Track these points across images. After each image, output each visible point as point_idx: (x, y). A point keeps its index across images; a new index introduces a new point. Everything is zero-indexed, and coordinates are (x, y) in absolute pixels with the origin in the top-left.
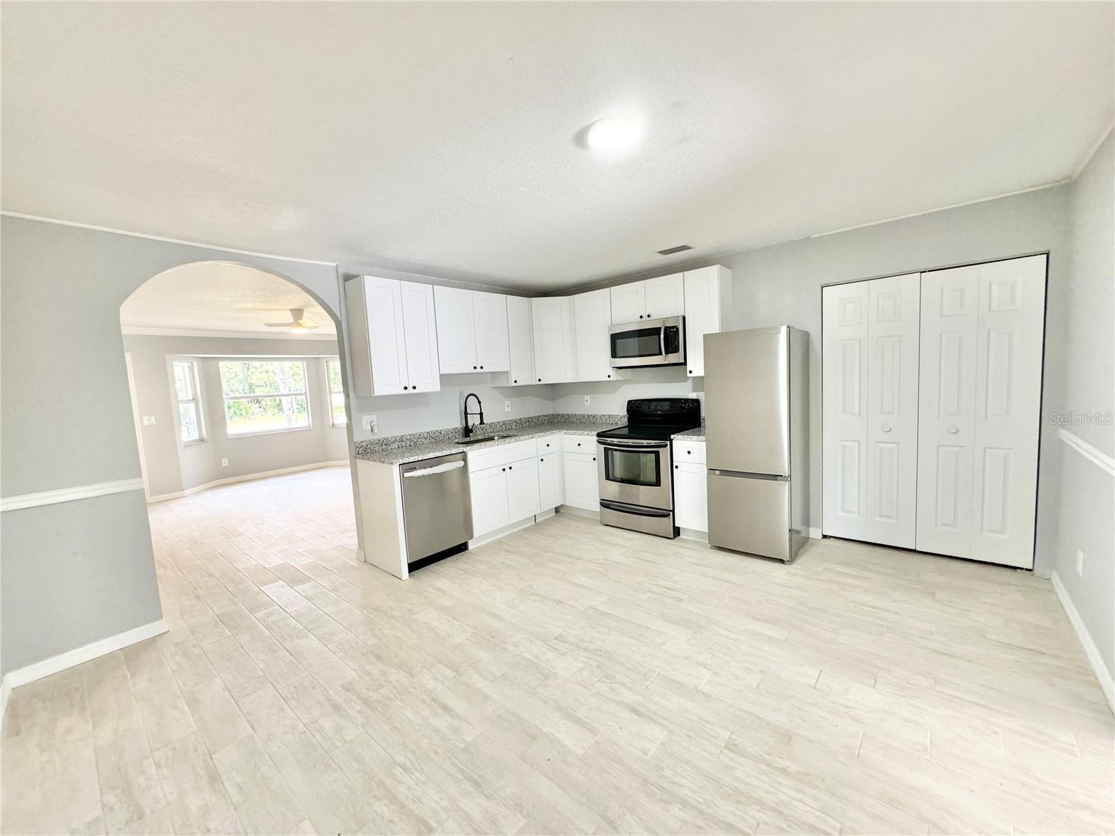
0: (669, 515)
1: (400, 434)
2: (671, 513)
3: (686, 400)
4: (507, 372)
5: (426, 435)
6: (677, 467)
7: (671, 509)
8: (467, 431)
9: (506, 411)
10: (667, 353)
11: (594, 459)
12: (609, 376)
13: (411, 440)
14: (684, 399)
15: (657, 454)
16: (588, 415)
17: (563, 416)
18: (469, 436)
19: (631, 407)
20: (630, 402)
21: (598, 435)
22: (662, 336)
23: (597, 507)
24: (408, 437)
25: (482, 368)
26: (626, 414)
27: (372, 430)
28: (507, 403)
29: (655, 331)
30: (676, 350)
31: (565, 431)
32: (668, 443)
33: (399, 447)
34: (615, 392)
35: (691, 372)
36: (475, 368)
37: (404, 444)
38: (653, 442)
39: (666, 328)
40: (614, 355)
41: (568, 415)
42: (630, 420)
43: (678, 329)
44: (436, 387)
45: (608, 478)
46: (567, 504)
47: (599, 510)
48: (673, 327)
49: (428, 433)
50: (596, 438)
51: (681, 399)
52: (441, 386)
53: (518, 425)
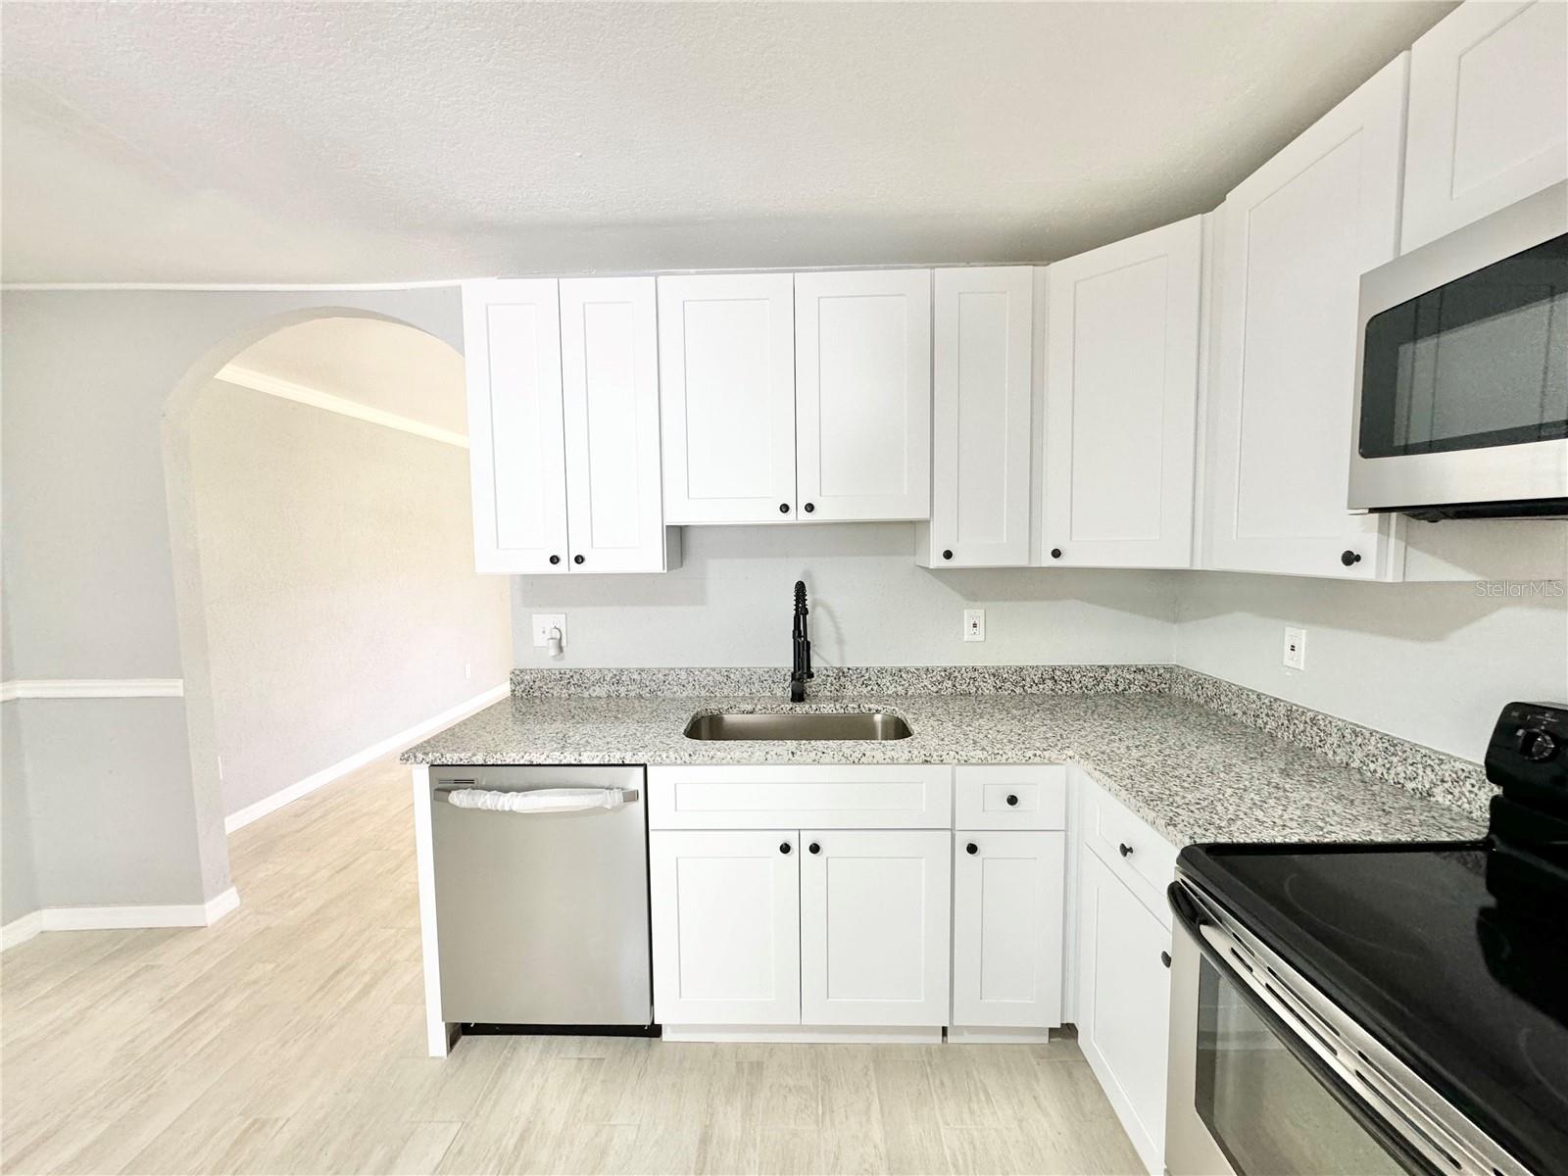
11: (1166, 956)
12: (1351, 558)
17: (1200, 682)
19: (1517, 739)
20: (1514, 710)
25: (810, 508)
26: (1483, 767)
27: (559, 647)
33: (610, 697)
36: (785, 508)
40: (1379, 435)
44: (652, 559)
53: (1008, 685)
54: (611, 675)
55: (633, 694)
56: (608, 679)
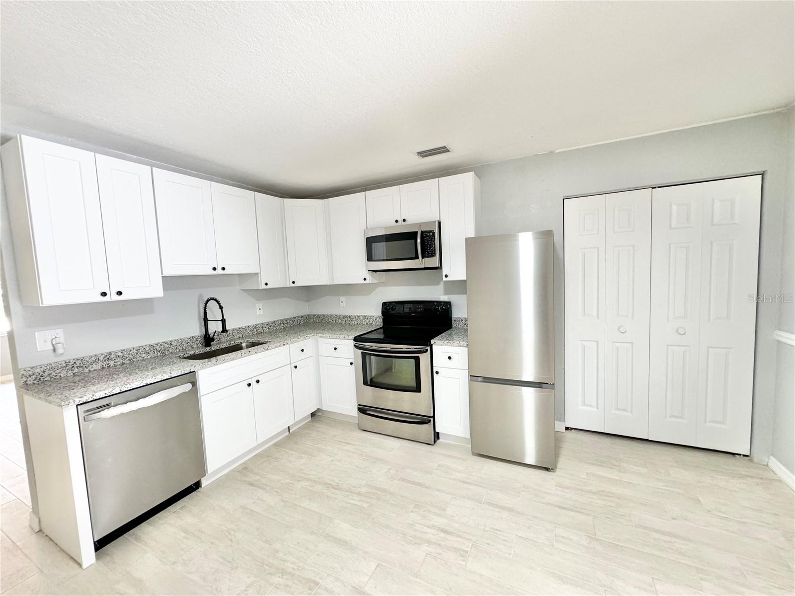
0: (430, 421)
1: (106, 351)
2: (432, 419)
3: (439, 303)
4: (257, 274)
5: (148, 348)
6: (437, 373)
7: (432, 415)
8: (208, 340)
9: (258, 314)
10: (423, 257)
11: (351, 364)
12: (365, 279)
13: (123, 357)
14: (437, 302)
15: (417, 360)
16: (344, 316)
17: (318, 316)
18: (210, 345)
19: (386, 308)
20: (384, 304)
21: (356, 339)
22: (419, 241)
23: (355, 412)
24: (120, 354)
25: (223, 269)
26: (380, 314)
27: (54, 350)
28: (259, 305)
29: (412, 236)
30: (432, 255)
31: (321, 335)
32: (429, 348)
33: (103, 368)
34: (369, 294)
35: (446, 276)
36: (214, 269)
37: (112, 363)
38: (413, 348)
39: (422, 232)
40: (370, 258)
41: (323, 315)
42: (385, 321)
43: (434, 233)
44: (156, 291)
45: (365, 383)
46: (323, 409)
47: (357, 415)
48: (430, 232)
49: (151, 346)
50: (352, 343)
51: (434, 302)
52: (164, 289)
53: (272, 327)
54: (104, 356)
55: (119, 363)
56: (101, 359)
